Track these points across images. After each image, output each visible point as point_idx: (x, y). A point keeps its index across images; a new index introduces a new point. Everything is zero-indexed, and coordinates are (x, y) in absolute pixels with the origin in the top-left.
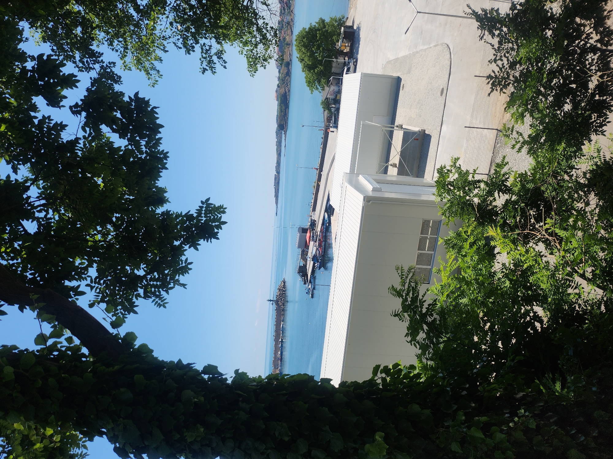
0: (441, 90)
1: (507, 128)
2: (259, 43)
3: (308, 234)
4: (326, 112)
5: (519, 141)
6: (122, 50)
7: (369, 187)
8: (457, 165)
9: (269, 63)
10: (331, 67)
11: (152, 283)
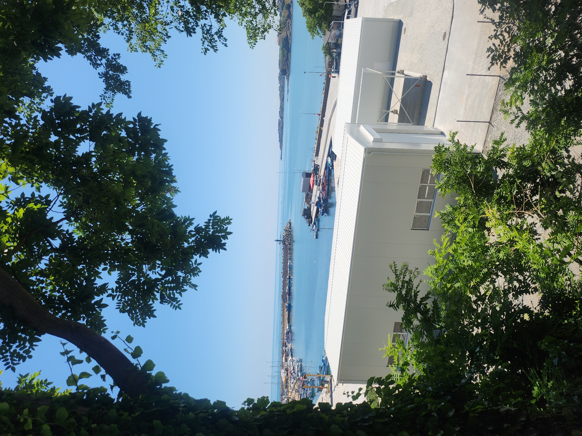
0: (443, 34)
1: (505, 102)
2: (258, 14)
3: (312, 179)
4: (328, 57)
5: (518, 116)
6: (127, 32)
7: (371, 138)
8: (456, 140)
9: (268, 32)
10: (332, 10)
11: (166, 285)
